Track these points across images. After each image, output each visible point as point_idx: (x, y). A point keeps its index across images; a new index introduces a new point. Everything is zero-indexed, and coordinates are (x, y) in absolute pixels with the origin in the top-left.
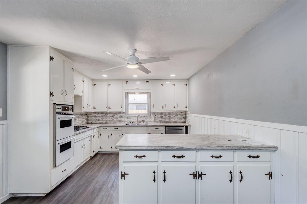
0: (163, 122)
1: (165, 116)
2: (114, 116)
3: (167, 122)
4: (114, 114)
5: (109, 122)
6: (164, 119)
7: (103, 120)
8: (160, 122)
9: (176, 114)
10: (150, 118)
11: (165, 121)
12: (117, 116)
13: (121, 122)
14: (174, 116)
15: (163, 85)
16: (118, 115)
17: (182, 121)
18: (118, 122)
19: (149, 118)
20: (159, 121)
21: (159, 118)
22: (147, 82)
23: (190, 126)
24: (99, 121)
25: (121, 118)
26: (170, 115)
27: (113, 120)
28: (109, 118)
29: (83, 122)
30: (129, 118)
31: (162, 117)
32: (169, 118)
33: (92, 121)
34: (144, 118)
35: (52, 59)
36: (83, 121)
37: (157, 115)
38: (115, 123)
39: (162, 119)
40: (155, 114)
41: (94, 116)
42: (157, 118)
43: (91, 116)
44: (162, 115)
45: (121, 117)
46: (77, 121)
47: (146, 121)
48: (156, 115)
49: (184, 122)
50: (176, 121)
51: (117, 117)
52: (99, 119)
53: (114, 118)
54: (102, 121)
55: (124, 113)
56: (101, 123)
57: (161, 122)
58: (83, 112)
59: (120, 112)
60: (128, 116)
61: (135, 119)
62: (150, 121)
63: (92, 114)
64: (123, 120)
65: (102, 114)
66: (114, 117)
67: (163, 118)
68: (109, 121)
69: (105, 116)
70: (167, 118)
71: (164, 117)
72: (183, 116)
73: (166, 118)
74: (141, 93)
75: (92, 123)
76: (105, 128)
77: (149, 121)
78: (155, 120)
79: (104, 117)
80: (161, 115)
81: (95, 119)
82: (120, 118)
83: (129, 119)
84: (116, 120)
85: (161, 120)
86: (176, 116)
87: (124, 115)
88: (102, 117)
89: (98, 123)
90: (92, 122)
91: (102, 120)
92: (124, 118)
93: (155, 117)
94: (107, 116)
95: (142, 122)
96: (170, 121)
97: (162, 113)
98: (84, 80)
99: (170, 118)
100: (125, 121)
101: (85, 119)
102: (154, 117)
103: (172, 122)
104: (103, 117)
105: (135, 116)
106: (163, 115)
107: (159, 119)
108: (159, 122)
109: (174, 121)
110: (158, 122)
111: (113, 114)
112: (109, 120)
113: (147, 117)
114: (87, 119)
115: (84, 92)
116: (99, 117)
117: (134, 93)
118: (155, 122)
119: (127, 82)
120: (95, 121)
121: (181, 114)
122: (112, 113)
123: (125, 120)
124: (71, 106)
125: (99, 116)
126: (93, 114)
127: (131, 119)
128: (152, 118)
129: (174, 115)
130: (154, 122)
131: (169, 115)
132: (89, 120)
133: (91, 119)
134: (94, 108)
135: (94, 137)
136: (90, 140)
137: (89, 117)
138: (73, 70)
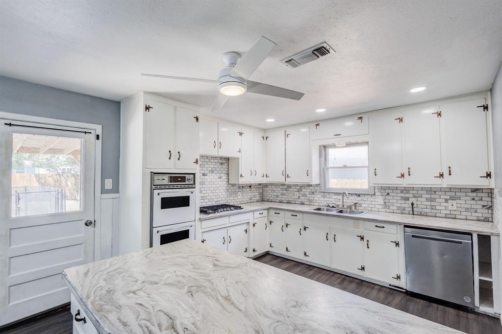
0: (411, 212)
1: (414, 197)
2: (301, 190)
3: (421, 214)
4: (301, 187)
5: (292, 202)
6: (412, 204)
7: (284, 197)
8: (402, 212)
9: (453, 194)
10: (373, 200)
11: (415, 209)
12: (306, 191)
13: (313, 204)
14: (446, 201)
15: (401, 120)
16: (308, 190)
17: (480, 215)
18: (308, 203)
19: (369, 200)
20: (399, 208)
21: (396, 201)
22: (360, 118)
23: (498, 235)
24: (278, 199)
25: (313, 196)
26: (433, 196)
27: (299, 197)
28: (293, 195)
29: (253, 198)
30: (328, 196)
31: (407, 199)
32: (429, 203)
33: (269, 198)
34: (359, 198)
35: (147, 108)
36: (253, 196)
37: (390, 194)
38: (303, 204)
39: (407, 205)
40: (387, 191)
41: (272, 189)
42: (391, 201)
43: (267, 189)
44: (407, 195)
45: (313, 192)
46: (239, 197)
47: (363, 205)
48: (388, 194)
49: (486, 220)
50: (452, 213)
51: (305, 193)
52: (279, 194)
53: (300, 195)
54: (282, 199)
55: (317, 185)
56: (281, 202)
57: (404, 212)
58: (240, 183)
59: (311, 185)
60: (326, 193)
61: (340, 200)
62: (373, 206)
63: (269, 187)
64: (315, 199)
65: (282, 187)
66: (301, 192)
67: (410, 202)
68: (292, 200)
69: (286, 189)
70: (422, 203)
71: (411, 200)
72: (481, 200)
73: (418, 203)
74: (349, 145)
75: (269, 200)
76: (278, 211)
77: (370, 206)
78: (386, 205)
79: (286, 192)
80: (403, 195)
81: (272, 194)
82: (310, 196)
83: (328, 199)
84: (303, 198)
85: (403, 205)
86: (452, 198)
87: (318, 191)
88: (282, 192)
89: (276, 201)
91: (282, 196)
92: (317, 196)
93: (388, 197)
94: (290, 189)
95: (353, 207)
96: (433, 211)
97: (406, 190)
98: (243, 131)
99: (433, 204)
100: (320, 202)
101: (257, 194)
102: (383, 197)
103: (438, 215)
104: (284, 192)
105: (338, 194)
106: (411, 196)
107: (399, 205)
108: (400, 211)
109: (448, 212)
110: (395, 211)
111: (299, 188)
112: (293, 197)
113: (366, 197)
114: (262, 194)
115: (242, 151)
116: (278, 191)
117: (334, 146)
118: (387, 210)
119: (318, 125)
120: (272, 198)
121: (474, 194)
122: (297, 185)
123: (320, 200)
124: (192, 176)
125: (278, 189)
127: (331, 199)
128: (380, 200)
129: (448, 197)
130: (384, 210)
131: (429, 196)
132: (265, 195)
133: (267, 193)
134: (267, 176)
135: (254, 225)
136: (246, 231)
137: (265, 191)
138: (197, 119)
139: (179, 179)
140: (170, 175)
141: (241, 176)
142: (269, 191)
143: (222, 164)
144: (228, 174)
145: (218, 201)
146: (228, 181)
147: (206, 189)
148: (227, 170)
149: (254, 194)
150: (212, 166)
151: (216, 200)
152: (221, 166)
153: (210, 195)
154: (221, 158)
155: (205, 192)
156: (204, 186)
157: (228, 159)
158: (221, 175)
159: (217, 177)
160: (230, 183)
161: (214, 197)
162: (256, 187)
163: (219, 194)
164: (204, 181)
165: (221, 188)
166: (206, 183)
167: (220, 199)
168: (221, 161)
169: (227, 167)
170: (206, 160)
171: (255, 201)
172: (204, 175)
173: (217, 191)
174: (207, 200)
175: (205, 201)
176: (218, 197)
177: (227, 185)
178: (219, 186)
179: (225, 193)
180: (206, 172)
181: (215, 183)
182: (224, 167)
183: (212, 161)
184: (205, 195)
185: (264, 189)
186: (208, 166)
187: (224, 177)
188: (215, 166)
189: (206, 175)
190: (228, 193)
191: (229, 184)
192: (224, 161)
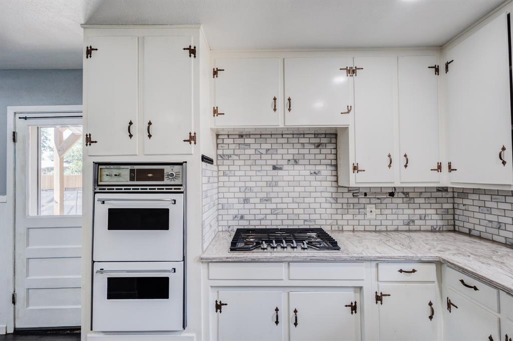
24: (502, 233)
33: (471, 227)
35: (89, 52)
36: (417, 217)
41: (482, 204)
43: (466, 201)
52: (502, 219)
58: (353, 184)
63: (472, 196)
81: (482, 216)
89: (496, 238)
90: (470, 230)
98: (358, 64)
101: (433, 211)
114: (450, 215)
116: (503, 211)
120: (483, 229)
124: (175, 167)
125: (502, 206)
126: (476, 197)
132: (461, 218)
133: (466, 213)
134: (450, 166)
135: (379, 298)
136: (354, 308)
137: (461, 207)
138: (192, 51)
139: (150, 175)
140: (129, 167)
141: (355, 168)
142: (471, 208)
143: (318, 145)
144: (336, 166)
145: (310, 220)
146: (337, 181)
147: (280, 195)
148: (333, 157)
149: (422, 212)
150: (296, 151)
151: (307, 217)
152: (317, 151)
153: (291, 206)
154: (316, 135)
155: (279, 200)
156: (275, 189)
157: (336, 135)
158: (318, 168)
159: (308, 173)
160: (340, 184)
161: (301, 211)
162: (428, 195)
163: (312, 206)
164: (275, 179)
165: (318, 194)
166: (280, 184)
167: (313, 217)
168: (317, 141)
169: (334, 151)
170: (280, 141)
171: (423, 228)
172: (275, 168)
173: (306, 200)
174: (285, 217)
175: (280, 217)
176: (312, 211)
177: (334, 190)
178: (313, 189)
179: (328, 205)
180: (280, 162)
181: (302, 183)
182: (323, 151)
183: (296, 141)
184: (279, 206)
185: (457, 201)
186: (285, 151)
187: (326, 172)
188: (302, 151)
189: (281, 169)
190: (340, 206)
191: (338, 187)
192: (324, 141)
